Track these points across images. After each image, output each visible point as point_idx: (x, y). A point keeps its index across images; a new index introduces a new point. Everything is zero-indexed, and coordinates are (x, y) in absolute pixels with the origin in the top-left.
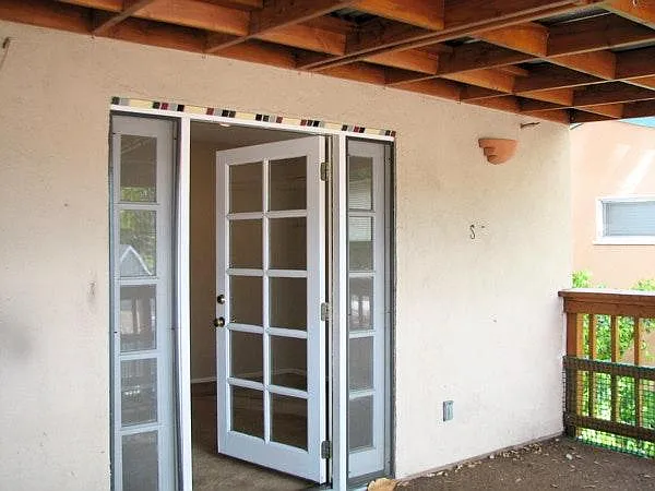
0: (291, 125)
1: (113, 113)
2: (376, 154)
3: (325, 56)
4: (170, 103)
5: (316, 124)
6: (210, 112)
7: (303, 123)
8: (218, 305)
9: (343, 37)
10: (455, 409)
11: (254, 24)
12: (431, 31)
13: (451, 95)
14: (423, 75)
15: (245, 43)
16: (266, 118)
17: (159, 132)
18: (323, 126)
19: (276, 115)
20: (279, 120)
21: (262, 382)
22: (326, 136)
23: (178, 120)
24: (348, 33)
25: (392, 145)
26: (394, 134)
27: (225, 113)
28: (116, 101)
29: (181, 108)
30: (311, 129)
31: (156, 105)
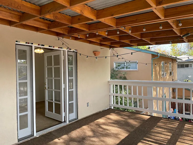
0: (56, 48)
1: (16, 44)
2: (73, 54)
3: (63, 34)
4: (29, 42)
5: (61, 48)
6: (39, 45)
7: (59, 48)
8: (45, 85)
9: (68, 31)
10: (89, 104)
11: (50, 27)
12: (86, 31)
13: (88, 43)
14: (83, 39)
15: (47, 30)
16: (51, 47)
17: (27, 49)
18: (63, 48)
19: (53, 46)
20: (54, 47)
21: (53, 101)
22: (63, 51)
23: (32, 46)
24: (68, 30)
25: (76, 52)
26: (77, 50)
27: (42, 45)
28: (17, 41)
29: (32, 44)
30: (60, 49)
31: (26, 43)
